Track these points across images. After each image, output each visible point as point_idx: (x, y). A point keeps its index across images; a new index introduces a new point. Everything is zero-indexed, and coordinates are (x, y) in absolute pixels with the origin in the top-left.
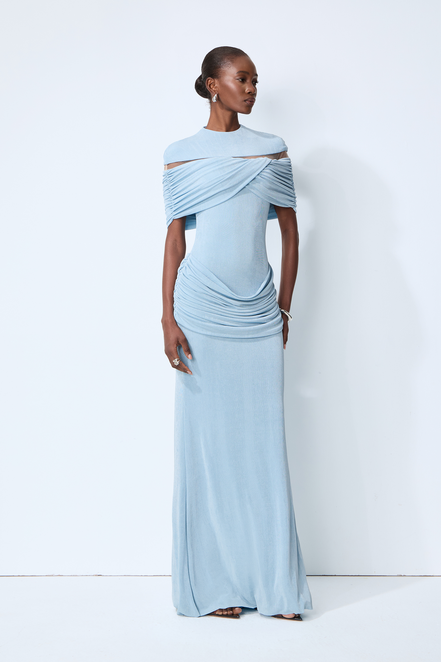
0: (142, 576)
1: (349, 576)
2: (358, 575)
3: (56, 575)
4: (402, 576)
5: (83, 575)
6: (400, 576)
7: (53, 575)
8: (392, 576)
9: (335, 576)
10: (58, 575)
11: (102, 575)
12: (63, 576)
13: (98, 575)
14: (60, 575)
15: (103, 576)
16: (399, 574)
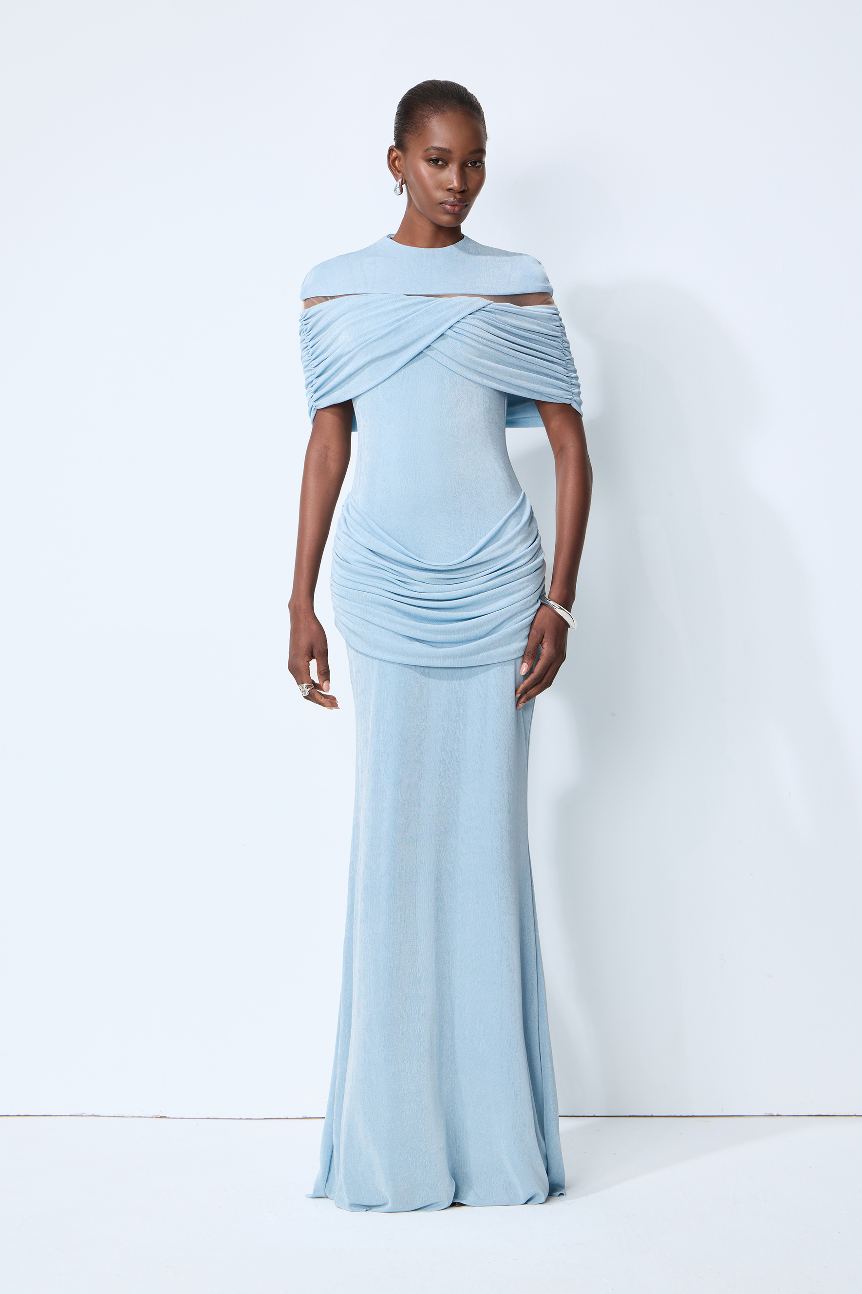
0: (240, 1119)
1: (675, 1116)
2: (691, 1115)
3: (89, 1115)
4: (773, 1115)
5: (135, 1116)
6: (769, 1116)
7: (83, 1115)
8: (756, 1116)
9: (652, 1116)
10: (91, 1114)
11: (166, 1117)
12: (100, 1116)
13: (161, 1117)
14: (96, 1114)
15: (169, 1118)
16: (768, 1113)
